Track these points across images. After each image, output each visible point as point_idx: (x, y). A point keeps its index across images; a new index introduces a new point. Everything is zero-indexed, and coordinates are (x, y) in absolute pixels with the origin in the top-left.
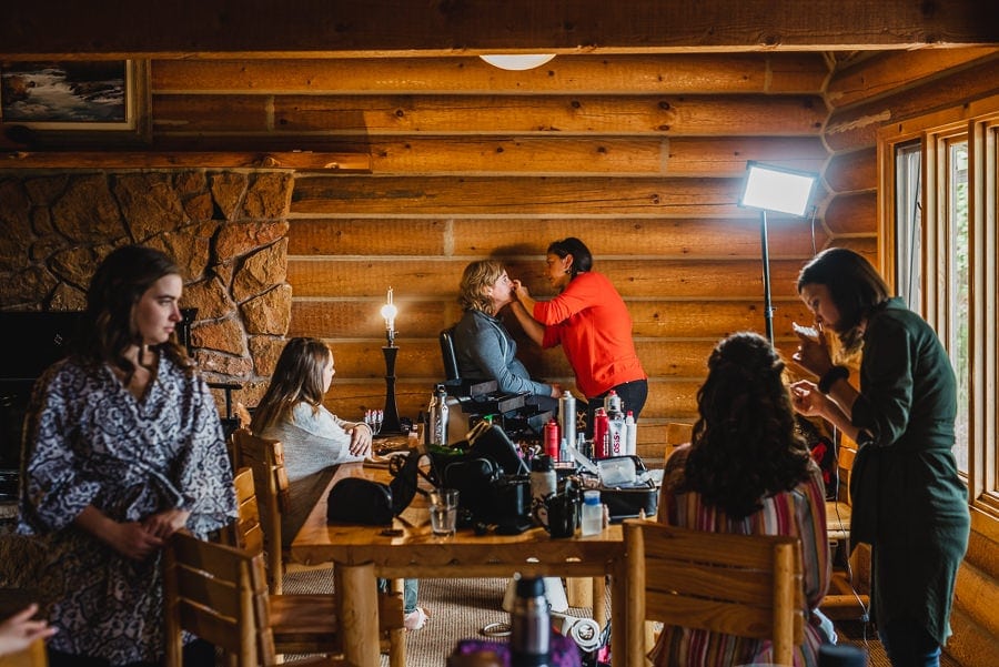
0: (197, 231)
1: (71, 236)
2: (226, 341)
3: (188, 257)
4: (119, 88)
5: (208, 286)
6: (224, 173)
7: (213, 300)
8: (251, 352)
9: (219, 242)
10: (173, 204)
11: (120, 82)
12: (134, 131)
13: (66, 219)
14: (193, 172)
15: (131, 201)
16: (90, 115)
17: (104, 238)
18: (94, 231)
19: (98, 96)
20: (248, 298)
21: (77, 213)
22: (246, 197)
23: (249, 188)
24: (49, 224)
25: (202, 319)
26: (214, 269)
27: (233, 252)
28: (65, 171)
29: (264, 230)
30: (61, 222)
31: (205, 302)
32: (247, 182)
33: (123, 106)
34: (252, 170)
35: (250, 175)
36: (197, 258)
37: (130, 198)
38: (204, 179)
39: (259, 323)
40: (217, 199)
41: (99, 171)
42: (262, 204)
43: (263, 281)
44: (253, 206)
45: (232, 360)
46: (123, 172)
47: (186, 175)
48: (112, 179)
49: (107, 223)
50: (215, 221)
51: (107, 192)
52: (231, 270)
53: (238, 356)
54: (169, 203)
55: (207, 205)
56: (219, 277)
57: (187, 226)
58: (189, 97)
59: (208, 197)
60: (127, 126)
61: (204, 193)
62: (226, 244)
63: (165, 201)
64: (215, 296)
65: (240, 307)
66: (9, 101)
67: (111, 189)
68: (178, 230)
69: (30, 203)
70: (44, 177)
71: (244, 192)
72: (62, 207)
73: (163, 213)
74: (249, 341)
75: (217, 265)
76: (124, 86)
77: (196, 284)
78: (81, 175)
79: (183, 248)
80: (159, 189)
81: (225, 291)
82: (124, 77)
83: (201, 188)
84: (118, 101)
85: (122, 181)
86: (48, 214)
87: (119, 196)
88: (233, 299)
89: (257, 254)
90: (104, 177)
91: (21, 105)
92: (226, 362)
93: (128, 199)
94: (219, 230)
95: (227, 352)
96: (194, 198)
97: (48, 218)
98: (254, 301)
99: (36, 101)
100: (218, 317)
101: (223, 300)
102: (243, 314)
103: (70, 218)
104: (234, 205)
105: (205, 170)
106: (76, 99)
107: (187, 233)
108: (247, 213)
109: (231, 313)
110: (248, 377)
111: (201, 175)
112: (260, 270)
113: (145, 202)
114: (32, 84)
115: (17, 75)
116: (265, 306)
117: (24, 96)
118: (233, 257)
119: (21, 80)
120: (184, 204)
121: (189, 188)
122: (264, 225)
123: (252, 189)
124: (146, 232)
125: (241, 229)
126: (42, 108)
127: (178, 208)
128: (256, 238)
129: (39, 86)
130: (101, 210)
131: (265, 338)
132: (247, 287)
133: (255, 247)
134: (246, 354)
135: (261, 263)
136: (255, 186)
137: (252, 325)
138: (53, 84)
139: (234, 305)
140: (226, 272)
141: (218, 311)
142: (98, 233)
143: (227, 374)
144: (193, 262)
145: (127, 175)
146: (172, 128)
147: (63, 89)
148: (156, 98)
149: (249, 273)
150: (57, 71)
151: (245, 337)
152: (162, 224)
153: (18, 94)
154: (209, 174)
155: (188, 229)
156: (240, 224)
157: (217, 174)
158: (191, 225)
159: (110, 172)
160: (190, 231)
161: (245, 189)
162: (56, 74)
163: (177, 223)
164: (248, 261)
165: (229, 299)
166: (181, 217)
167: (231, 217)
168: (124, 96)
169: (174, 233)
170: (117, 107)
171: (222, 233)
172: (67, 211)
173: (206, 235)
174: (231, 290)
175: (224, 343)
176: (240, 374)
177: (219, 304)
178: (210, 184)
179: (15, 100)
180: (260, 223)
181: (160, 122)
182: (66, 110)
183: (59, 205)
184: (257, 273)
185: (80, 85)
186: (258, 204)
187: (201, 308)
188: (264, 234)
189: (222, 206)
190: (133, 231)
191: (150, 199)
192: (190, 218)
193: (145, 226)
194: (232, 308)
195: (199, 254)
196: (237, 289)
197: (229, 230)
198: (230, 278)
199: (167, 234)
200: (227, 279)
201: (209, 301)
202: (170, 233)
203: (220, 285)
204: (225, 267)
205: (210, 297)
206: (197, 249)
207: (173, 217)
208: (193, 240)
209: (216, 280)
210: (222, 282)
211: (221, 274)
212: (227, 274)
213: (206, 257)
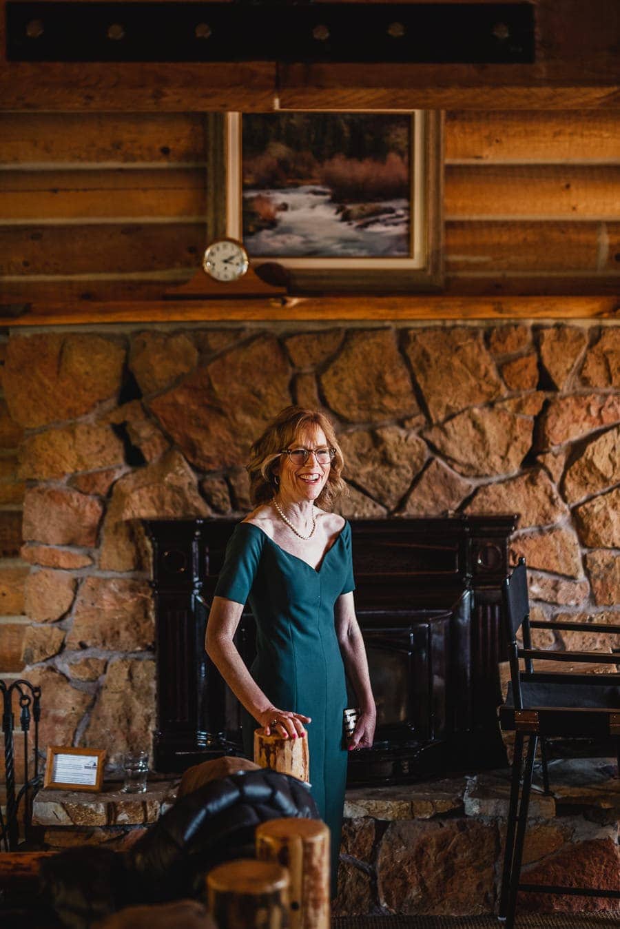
0: (519, 407)
1: (345, 414)
2: (557, 558)
3: (505, 443)
4: (401, 212)
5: (532, 481)
6: (559, 327)
7: (538, 501)
8: (588, 573)
9: (549, 421)
10: (486, 368)
11: (404, 203)
12: (424, 270)
13: (340, 392)
14: (516, 326)
15: (430, 366)
16: (361, 248)
17: (390, 416)
18: (376, 407)
19: (373, 223)
20: (584, 498)
21: (356, 382)
22: (585, 359)
23: (590, 347)
24: (316, 397)
25: (523, 527)
26: (540, 458)
27: (567, 434)
28: (340, 325)
29: (612, 405)
30: (332, 395)
31: (528, 504)
32: (587, 339)
33: (408, 237)
34: (595, 322)
35: (592, 329)
36: (518, 444)
37: (428, 360)
38: (529, 336)
39: (603, 534)
40: (547, 362)
41: (387, 324)
42: (608, 369)
43: (609, 475)
44: (595, 372)
45: (564, 585)
46: (419, 325)
47: (505, 331)
48: (404, 337)
49: (395, 396)
50: (541, 393)
51: (397, 354)
52: (562, 459)
53: (572, 578)
54: (483, 367)
55: (532, 371)
56: (546, 468)
57: (503, 400)
58: (490, 225)
59: (533, 360)
60: (414, 263)
61: (529, 355)
62: (559, 424)
63: (478, 366)
64: (541, 495)
65: (574, 511)
66: (251, 229)
67: (402, 349)
68: (491, 405)
69: (290, 369)
70: (310, 333)
71: (582, 354)
72: (335, 374)
73: (473, 381)
74: (584, 559)
75: (543, 453)
76: (409, 210)
77: (513, 479)
78: (362, 330)
79: (498, 430)
80: (468, 349)
81: (555, 489)
82: (409, 197)
83: (524, 348)
84: (400, 230)
85: (418, 338)
86: (315, 385)
87: (412, 359)
88: (565, 500)
89: (602, 439)
90: (392, 332)
91: (268, 236)
92: (555, 588)
93: (425, 363)
94: (547, 404)
95: (555, 574)
96: (516, 360)
97: (315, 391)
98: (594, 502)
99: (288, 230)
100: (545, 527)
101: (552, 502)
102: (578, 520)
103: (346, 389)
104: (568, 371)
105: (531, 322)
106: (343, 226)
107: (504, 409)
108: (585, 381)
109: (561, 519)
110: (582, 607)
111: (525, 330)
112: (606, 459)
113: (449, 368)
114: (284, 207)
115: (264, 194)
116: (609, 509)
117: (272, 223)
118: (565, 443)
119: (268, 201)
120: (500, 370)
121: (510, 348)
122: (611, 398)
123: (595, 349)
124: (448, 408)
125: (578, 403)
126: (295, 241)
127: (493, 374)
128: (600, 416)
129: (293, 208)
130: (388, 378)
131: (606, 553)
132: (584, 483)
133: (597, 427)
134: (581, 576)
135: (606, 450)
136: (599, 344)
137: (591, 536)
138: (313, 207)
139: (566, 507)
140: (555, 462)
141: (546, 516)
142: (383, 410)
143: (556, 604)
144: (512, 449)
145: (424, 330)
146: (469, 266)
147: (327, 213)
148: (450, 225)
149: (591, 465)
150: (319, 188)
151: (579, 552)
152: (471, 397)
153: (265, 220)
154: (537, 329)
155: (506, 404)
156: (578, 397)
157: (547, 327)
158: (510, 398)
159: (401, 325)
160: (509, 406)
161: (584, 348)
162: (315, 193)
163: (490, 395)
164: (590, 447)
165: (560, 501)
166: (498, 387)
167: (565, 385)
168: (409, 222)
169: (486, 410)
170: (398, 238)
171: (552, 410)
172: (341, 380)
173: (531, 411)
174: (562, 488)
175: (553, 562)
176: (573, 603)
177: (547, 506)
178: (537, 344)
179: (260, 229)
180: (606, 396)
181: (454, 258)
182: (329, 243)
183: (330, 372)
184: (601, 463)
185: (349, 207)
186: (602, 368)
187: (523, 513)
188: (611, 410)
189: (553, 371)
190: (431, 407)
191: (456, 362)
192: (509, 389)
193: (447, 400)
194: (564, 512)
195: (521, 438)
196: (570, 485)
197: (563, 405)
198: (562, 470)
199: (476, 411)
200: (557, 472)
201: (534, 503)
202: (481, 409)
203: (548, 481)
204: (556, 456)
205: (536, 498)
206: (518, 431)
207: (485, 387)
208: (513, 419)
209: (542, 472)
210: (550, 476)
211: (549, 465)
212: (557, 466)
213: (530, 442)
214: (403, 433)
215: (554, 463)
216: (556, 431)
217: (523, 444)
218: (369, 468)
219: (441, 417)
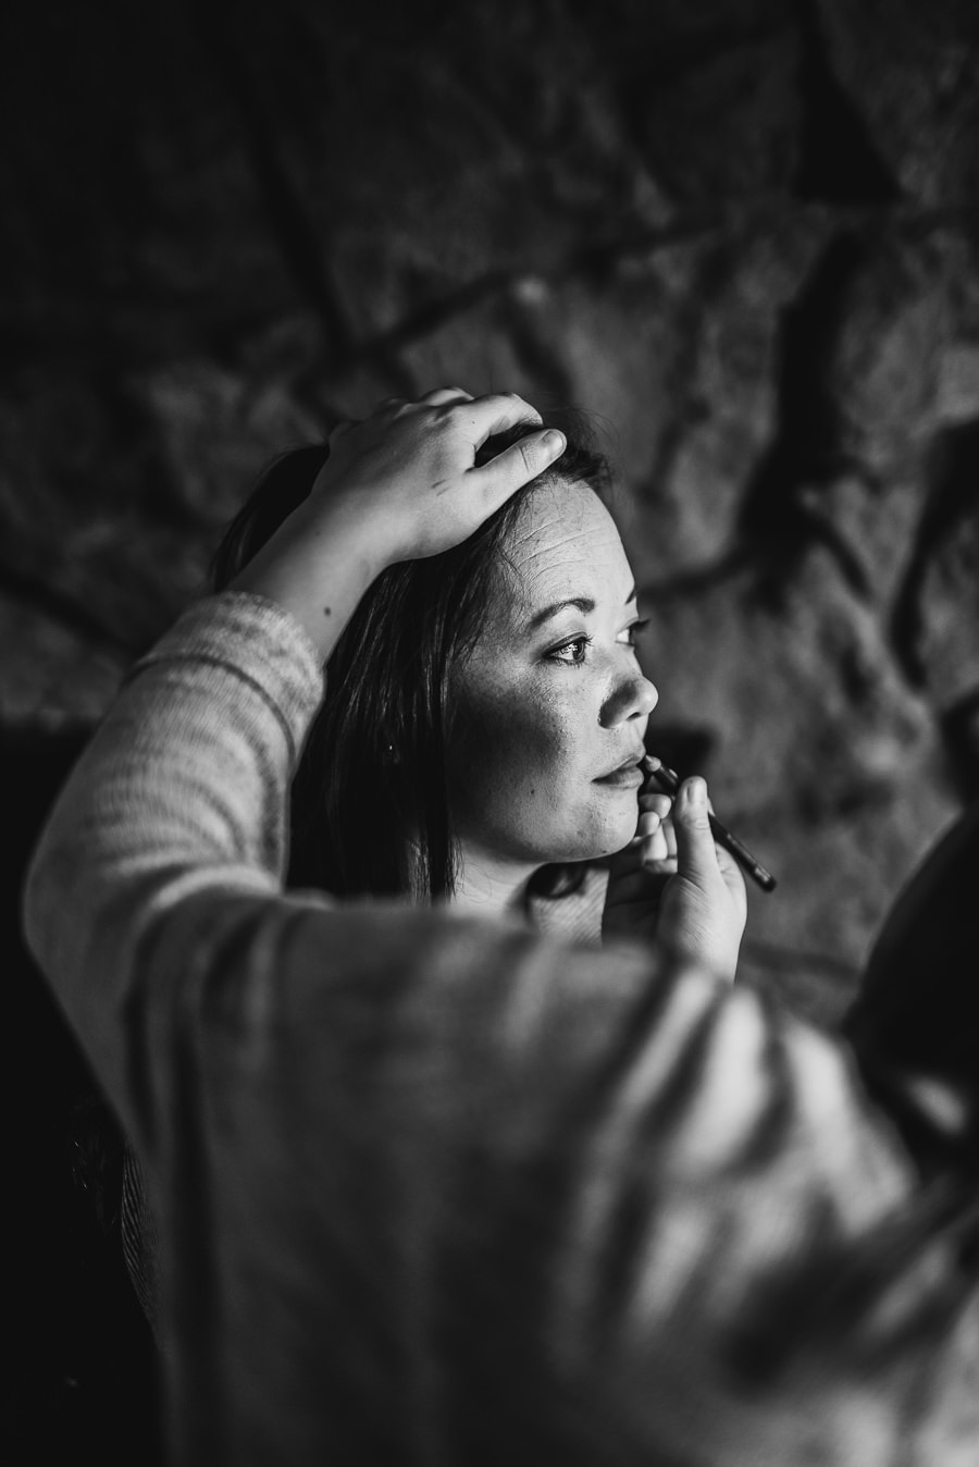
0: (715, 276)
15: (325, 93)
26: (807, 496)
27: (929, 394)
31: (749, 701)
36: (708, 437)
52: (906, 504)
54: (550, 97)
56: (835, 544)
63: (525, 87)
64: (806, 654)
68: (595, 264)
73: (513, 162)
75: (822, 474)
81: (869, 629)
88: (915, 674)
93: (306, 82)
94: (839, 259)
100: (825, 792)
101: (857, 684)
118: (922, 430)
120: (635, 105)
124: (414, 281)
127: (602, 128)
139: (918, 710)
140: (873, 513)
141: (827, 744)
152: (505, 230)
155: (660, 257)
158: (678, 232)
160: (672, 269)
165: (891, 683)
166: (619, 184)
173: (765, 291)
174: (904, 629)
177: (835, 704)
192: (671, 188)
193: (406, 247)
194: (906, 732)
195: (726, 411)
196: (939, 618)
197: (913, 263)
198: (902, 549)
199: (531, 291)
200: (884, 554)
201: (777, 689)
202: (555, 281)
203: (837, 592)
204: (876, 486)
205: (785, 668)
206: (711, 376)
207: (568, 187)
208: (688, 324)
209: (821, 561)
210: (855, 577)
211: (849, 527)
212: (885, 532)
213: (761, 425)
214: (229, 389)
215: (868, 521)
216: (878, 378)
217: (736, 435)
218: (100, 533)
219: (387, 314)
